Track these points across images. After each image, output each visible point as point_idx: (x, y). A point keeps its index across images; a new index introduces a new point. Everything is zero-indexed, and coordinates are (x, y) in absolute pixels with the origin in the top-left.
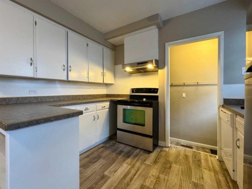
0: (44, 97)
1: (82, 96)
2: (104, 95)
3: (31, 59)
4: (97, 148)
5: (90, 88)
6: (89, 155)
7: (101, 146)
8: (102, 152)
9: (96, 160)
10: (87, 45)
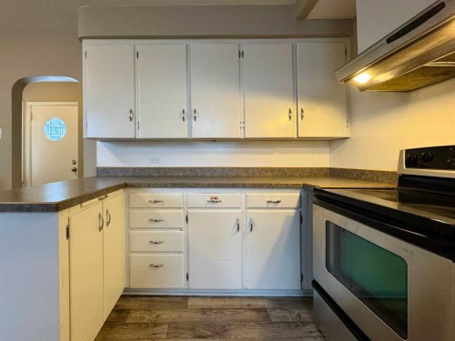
0: (169, 168)
1: (247, 170)
2: (321, 169)
3: (131, 111)
4: (246, 303)
5: (271, 153)
6: (211, 309)
7: (261, 304)
8: (243, 323)
9: (209, 333)
10: (241, 54)
